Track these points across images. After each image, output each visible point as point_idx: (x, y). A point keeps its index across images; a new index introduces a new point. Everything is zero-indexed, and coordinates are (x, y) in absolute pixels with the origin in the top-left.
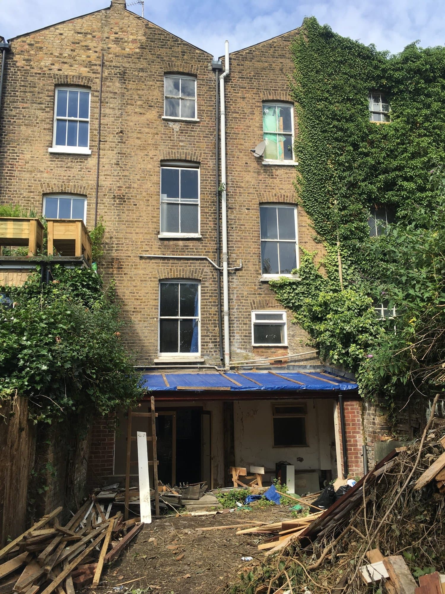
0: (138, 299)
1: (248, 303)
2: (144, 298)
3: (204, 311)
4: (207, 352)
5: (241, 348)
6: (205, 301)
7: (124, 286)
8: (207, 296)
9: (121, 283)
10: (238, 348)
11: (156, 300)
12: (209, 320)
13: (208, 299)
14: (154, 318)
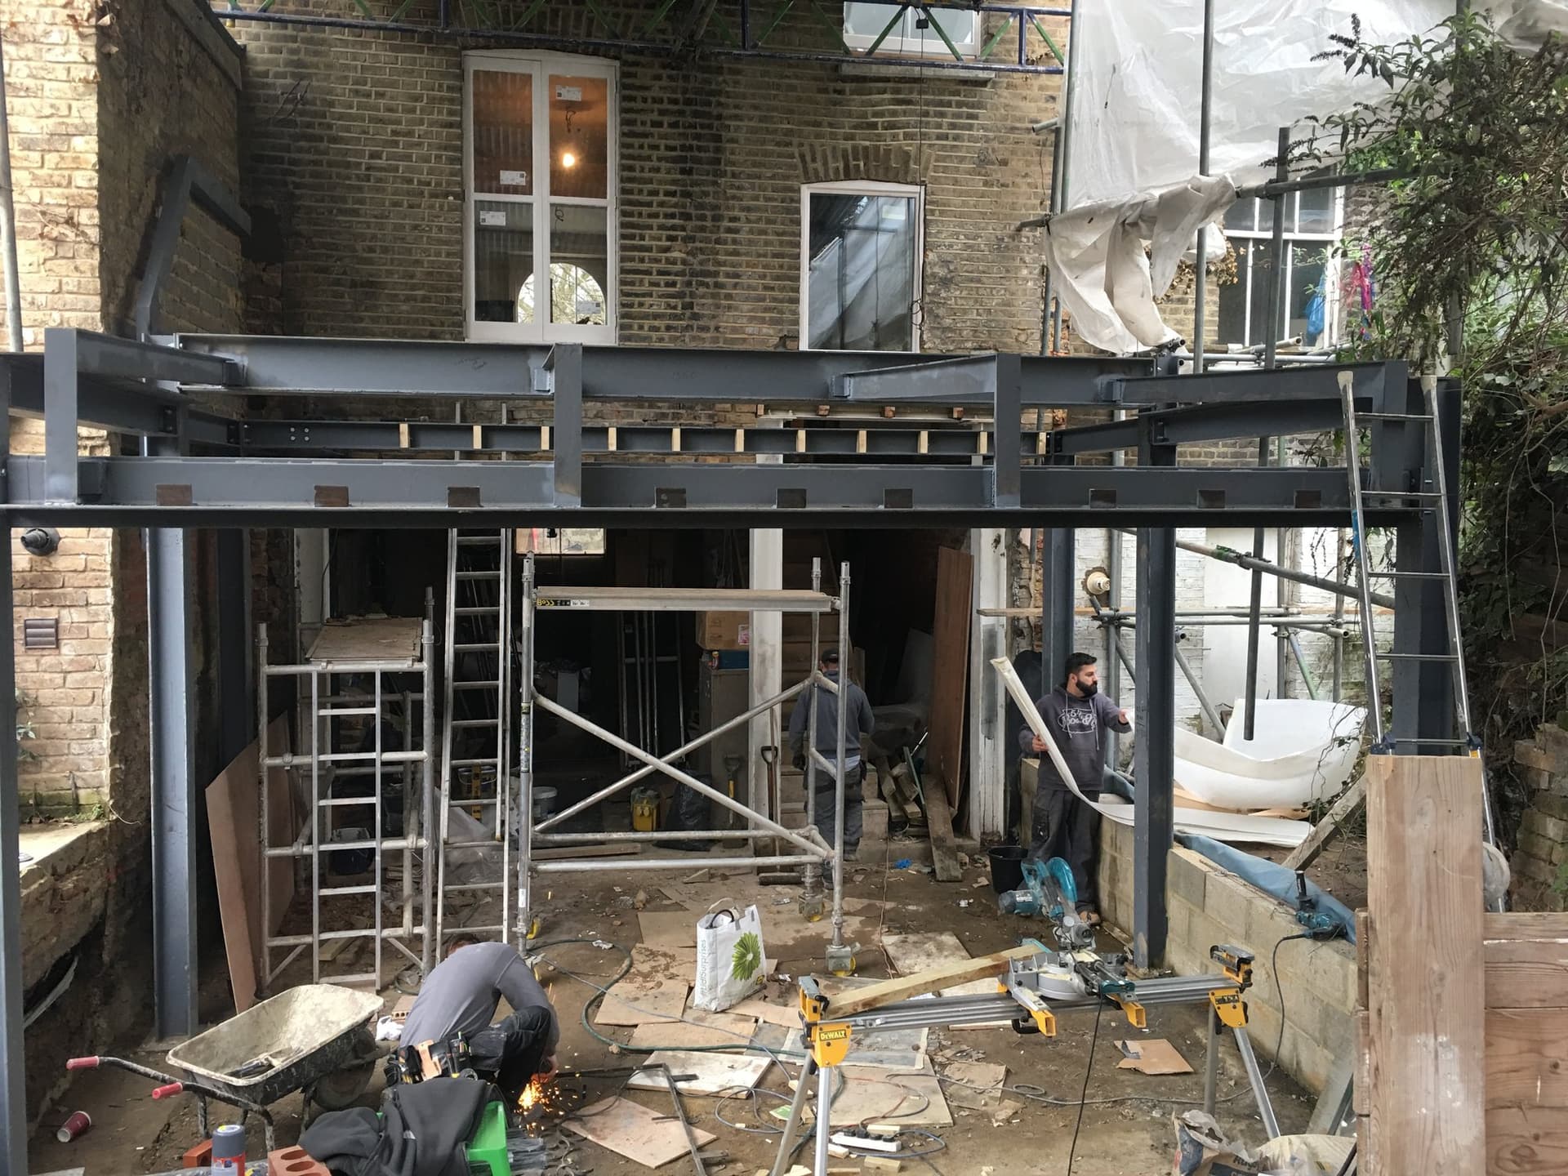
0: (381, 121)
1: (792, 156)
2: (404, 117)
3: (631, 180)
4: (641, 327)
5: (763, 321)
6: (636, 141)
7: (329, 66)
8: (643, 123)
9: (316, 53)
10: (752, 319)
11: (450, 125)
12: (650, 216)
13: (645, 135)
14: (446, 196)
